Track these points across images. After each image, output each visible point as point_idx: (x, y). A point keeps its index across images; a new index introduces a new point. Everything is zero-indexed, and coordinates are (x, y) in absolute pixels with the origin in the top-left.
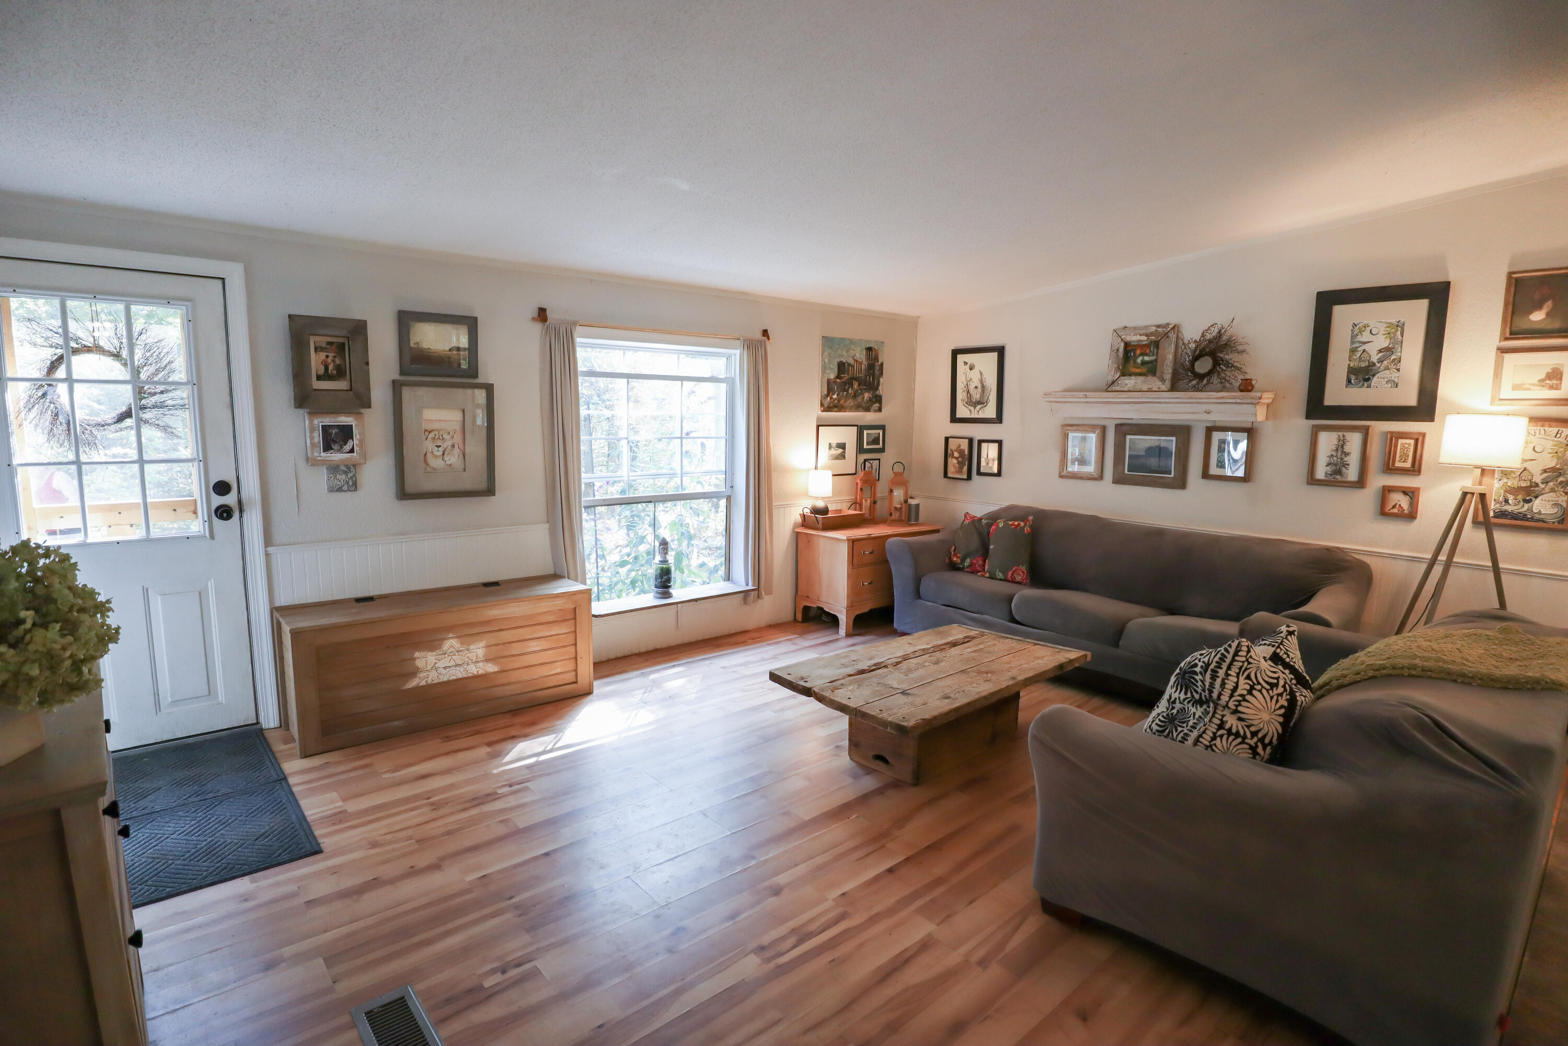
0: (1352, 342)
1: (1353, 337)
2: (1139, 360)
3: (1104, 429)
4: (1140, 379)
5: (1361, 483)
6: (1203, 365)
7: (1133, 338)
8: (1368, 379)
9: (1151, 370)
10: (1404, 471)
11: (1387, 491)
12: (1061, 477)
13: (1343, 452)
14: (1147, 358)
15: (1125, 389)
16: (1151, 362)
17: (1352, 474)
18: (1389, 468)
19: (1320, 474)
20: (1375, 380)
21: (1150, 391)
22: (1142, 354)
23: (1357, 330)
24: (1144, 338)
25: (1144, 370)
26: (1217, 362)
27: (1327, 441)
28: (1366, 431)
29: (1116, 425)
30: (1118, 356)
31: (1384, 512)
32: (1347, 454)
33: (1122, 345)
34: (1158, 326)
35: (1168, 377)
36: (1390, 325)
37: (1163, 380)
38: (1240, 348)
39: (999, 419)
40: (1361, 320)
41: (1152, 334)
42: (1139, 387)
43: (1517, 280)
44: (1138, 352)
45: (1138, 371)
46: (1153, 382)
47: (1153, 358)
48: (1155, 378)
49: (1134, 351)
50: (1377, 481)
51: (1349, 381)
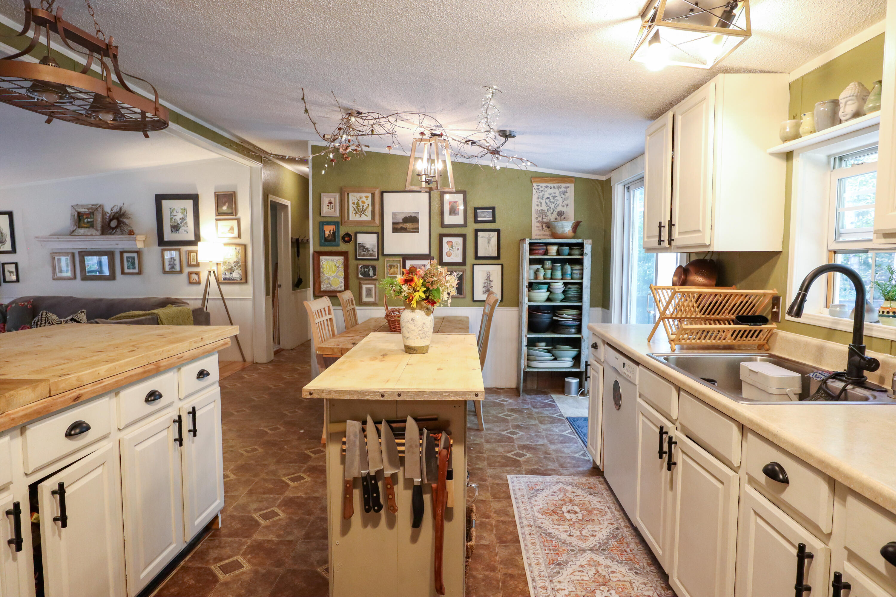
0: (171, 215)
1: (171, 213)
2: (86, 221)
3: (73, 255)
4: (87, 229)
5: (181, 272)
6: (114, 224)
7: (82, 210)
8: (178, 230)
9: (91, 225)
10: (194, 266)
11: (190, 273)
12: (54, 279)
13: (173, 259)
14: (89, 220)
15: (80, 234)
16: (91, 222)
17: (178, 268)
18: (190, 265)
19: (167, 268)
20: (180, 230)
21: (92, 235)
22: (87, 218)
23: (172, 210)
24: (87, 210)
25: (88, 225)
26: (119, 222)
27: (168, 255)
28: (179, 250)
29: (79, 252)
30: (74, 218)
31: (190, 282)
32: (175, 260)
33: (76, 213)
34: (93, 205)
35: (99, 228)
36: (182, 209)
37: (97, 230)
38: (129, 216)
39: (14, 251)
40: (173, 207)
41: (90, 209)
42: (86, 233)
43: (217, 195)
44: (85, 217)
45: (85, 226)
46: (93, 231)
47: (92, 220)
48: (93, 229)
49: (83, 216)
50: (187, 270)
51: (172, 231)
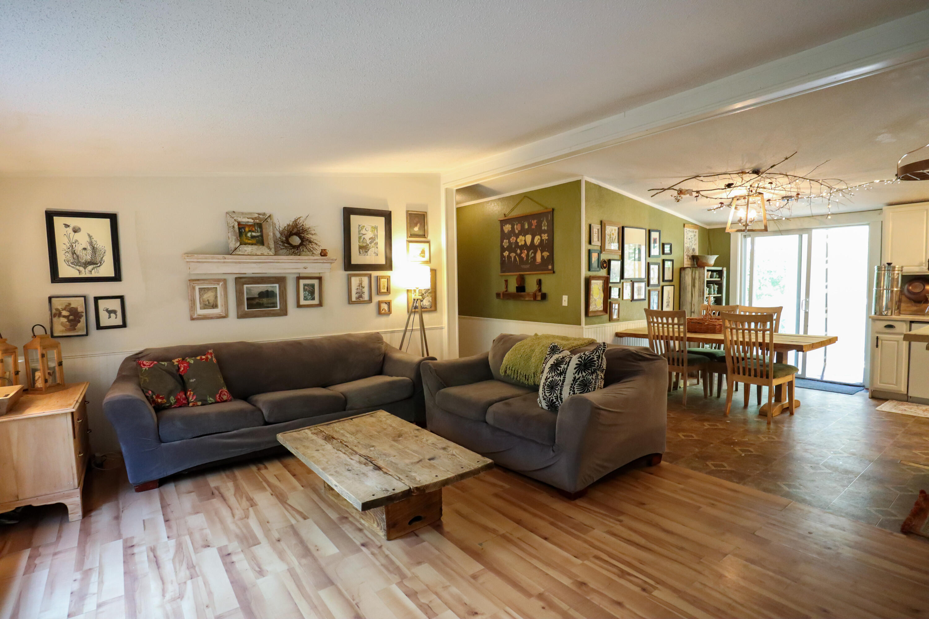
0: (359, 234)
1: (359, 231)
2: (249, 234)
3: (225, 281)
4: (255, 247)
5: (370, 300)
6: (296, 240)
7: (244, 220)
8: (366, 252)
9: (260, 241)
10: (384, 294)
11: (379, 304)
12: (192, 319)
13: (362, 287)
14: (254, 234)
15: (246, 253)
16: (258, 236)
17: (366, 297)
18: (379, 293)
19: (354, 299)
20: (369, 252)
21: (262, 255)
22: (250, 231)
23: (361, 228)
24: (252, 221)
25: (254, 241)
26: (302, 239)
27: (355, 281)
28: (370, 276)
29: (236, 278)
30: (235, 231)
31: (380, 312)
32: (363, 287)
33: (236, 224)
34: (259, 214)
35: (272, 245)
36: (372, 227)
37: (270, 249)
38: (313, 232)
39: (117, 277)
40: (362, 224)
41: (256, 218)
42: (254, 252)
43: (410, 214)
44: (247, 229)
45: (249, 242)
46: (263, 250)
47: (259, 234)
48: (264, 247)
49: (244, 228)
50: (376, 299)
51: (360, 252)
